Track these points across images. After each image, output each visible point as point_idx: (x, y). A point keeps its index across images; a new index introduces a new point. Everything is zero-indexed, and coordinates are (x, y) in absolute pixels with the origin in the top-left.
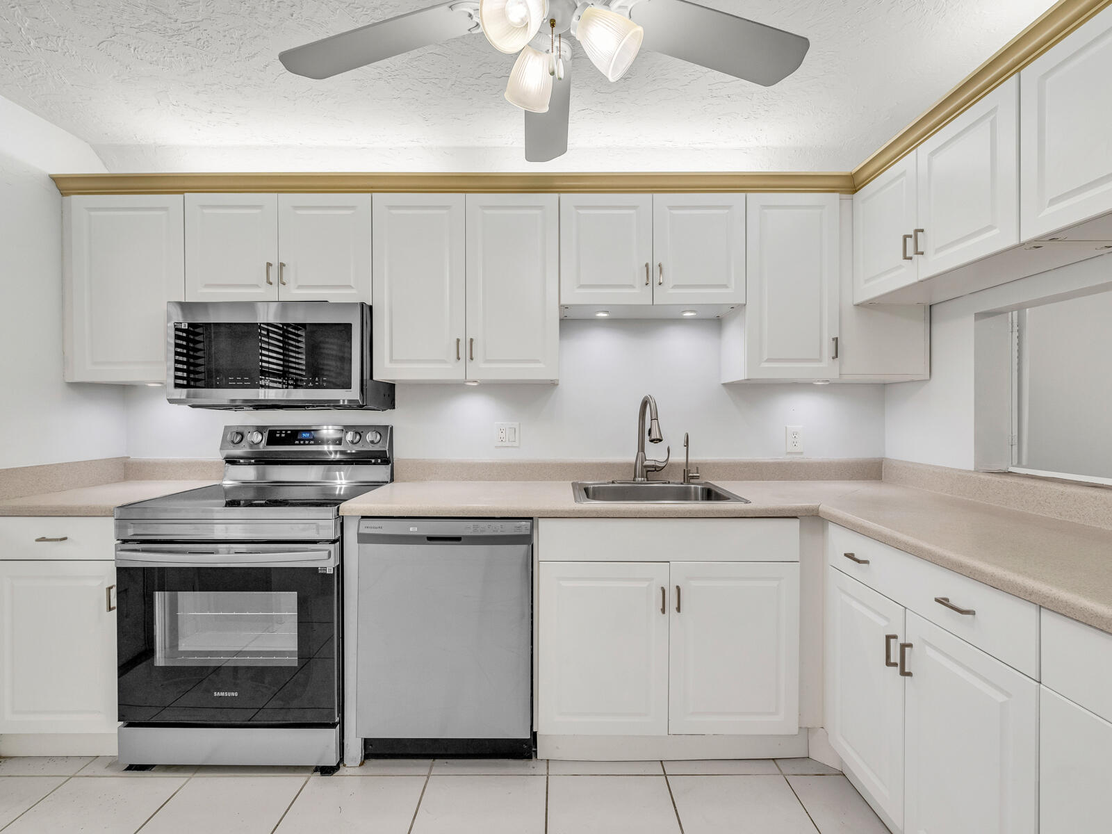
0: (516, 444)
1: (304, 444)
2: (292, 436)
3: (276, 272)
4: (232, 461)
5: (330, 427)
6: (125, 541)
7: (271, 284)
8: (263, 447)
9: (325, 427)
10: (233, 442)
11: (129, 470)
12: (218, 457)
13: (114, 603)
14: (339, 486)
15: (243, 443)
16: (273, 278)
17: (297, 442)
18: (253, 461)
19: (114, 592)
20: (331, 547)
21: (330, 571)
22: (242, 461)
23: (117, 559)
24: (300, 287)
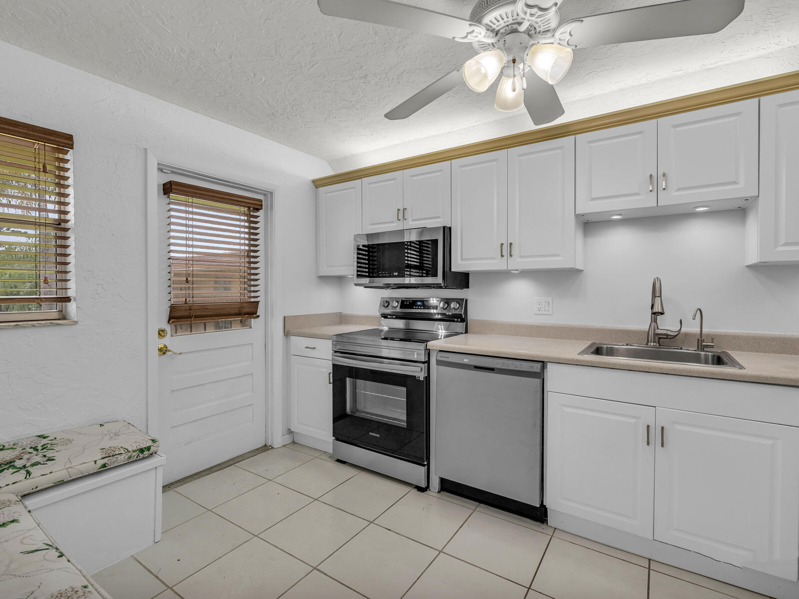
0: (550, 313)
1: (418, 308)
2: (412, 303)
3: (402, 213)
4: (385, 316)
5: (434, 299)
6: (336, 352)
7: (399, 220)
8: (398, 310)
9: (432, 299)
10: (384, 306)
11: (342, 319)
12: (378, 314)
13: (331, 381)
14: (441, 334)
15: (390, 307)
16: (401, 217)
17: (415, 307)
18: (394, 317)
19: (331, 375)
20: (422, 365)
21: (422, 379)
22: (389, 317)
23: (333, 360)
24: (414, 220)
